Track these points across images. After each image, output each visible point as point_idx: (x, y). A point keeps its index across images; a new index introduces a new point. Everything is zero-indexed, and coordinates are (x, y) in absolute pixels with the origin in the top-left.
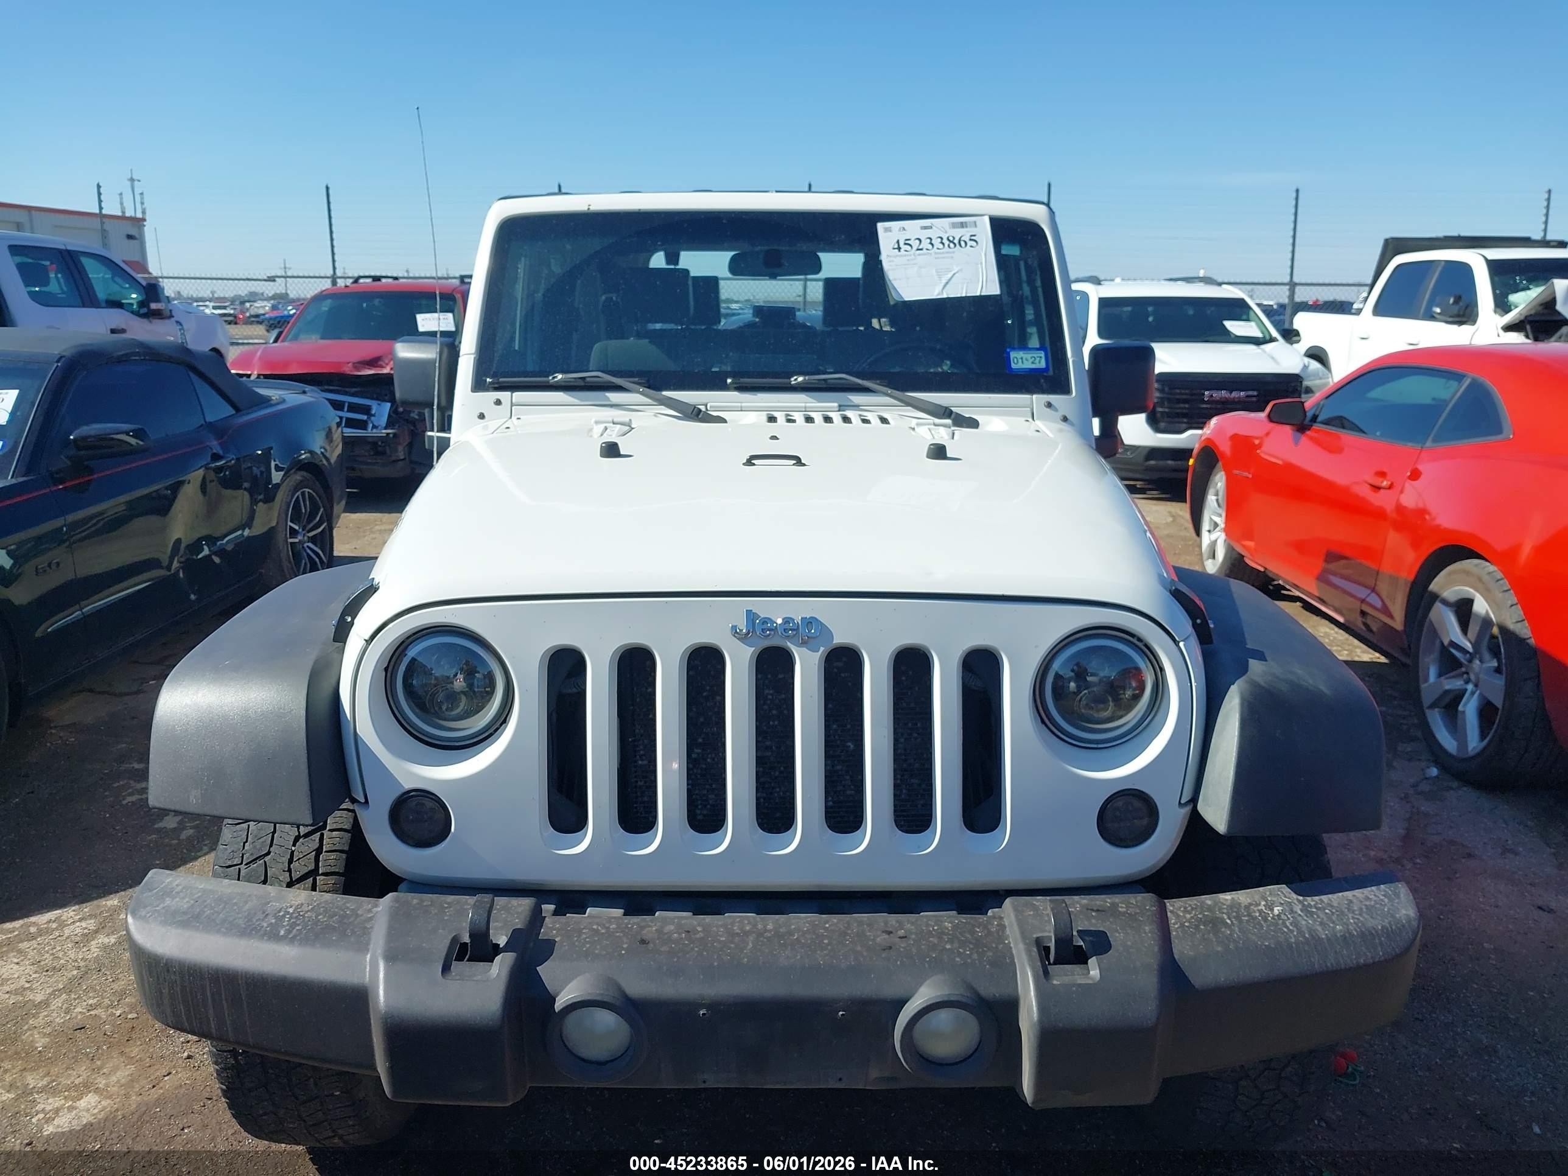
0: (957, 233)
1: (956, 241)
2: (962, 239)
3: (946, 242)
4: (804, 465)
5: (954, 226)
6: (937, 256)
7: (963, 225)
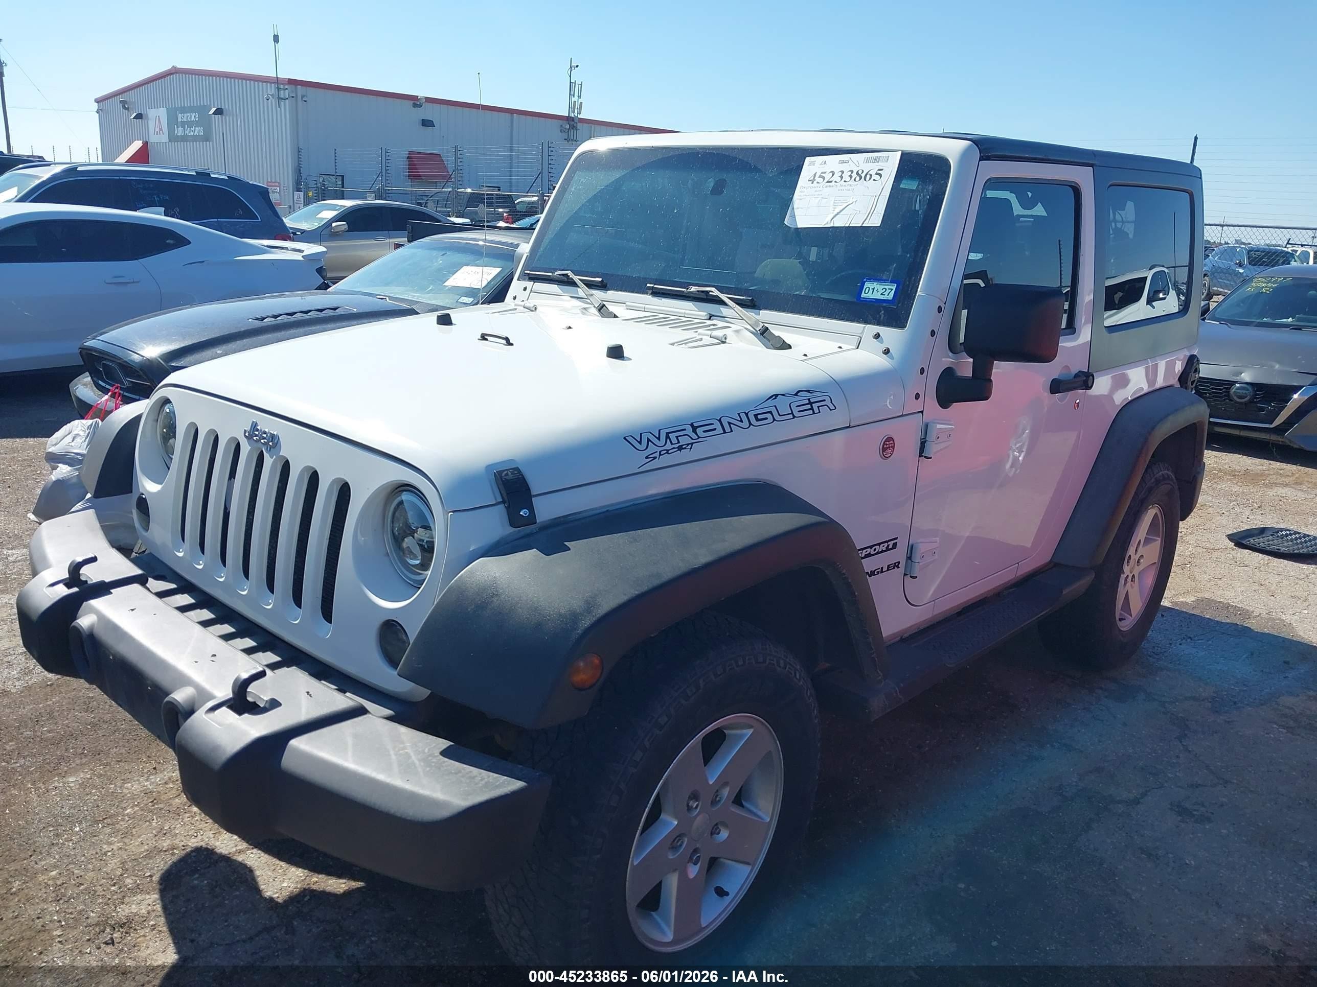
0: (866, 167)
1: (863, 175)
2: (869, 173)
3: (854, 175)
4: (512, 344)
5: (867, 161)
6: (843, 188)
7: (876, 160)
